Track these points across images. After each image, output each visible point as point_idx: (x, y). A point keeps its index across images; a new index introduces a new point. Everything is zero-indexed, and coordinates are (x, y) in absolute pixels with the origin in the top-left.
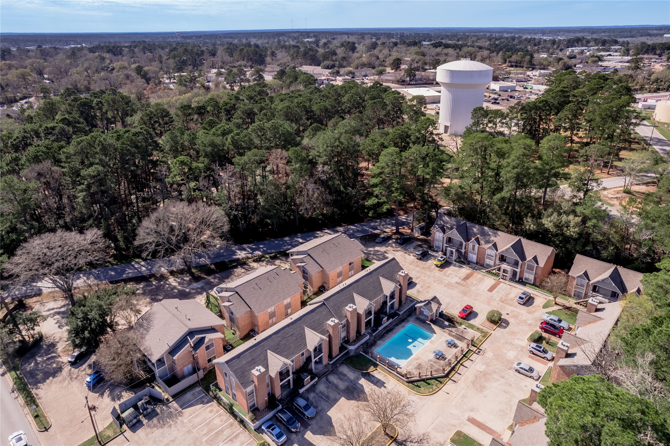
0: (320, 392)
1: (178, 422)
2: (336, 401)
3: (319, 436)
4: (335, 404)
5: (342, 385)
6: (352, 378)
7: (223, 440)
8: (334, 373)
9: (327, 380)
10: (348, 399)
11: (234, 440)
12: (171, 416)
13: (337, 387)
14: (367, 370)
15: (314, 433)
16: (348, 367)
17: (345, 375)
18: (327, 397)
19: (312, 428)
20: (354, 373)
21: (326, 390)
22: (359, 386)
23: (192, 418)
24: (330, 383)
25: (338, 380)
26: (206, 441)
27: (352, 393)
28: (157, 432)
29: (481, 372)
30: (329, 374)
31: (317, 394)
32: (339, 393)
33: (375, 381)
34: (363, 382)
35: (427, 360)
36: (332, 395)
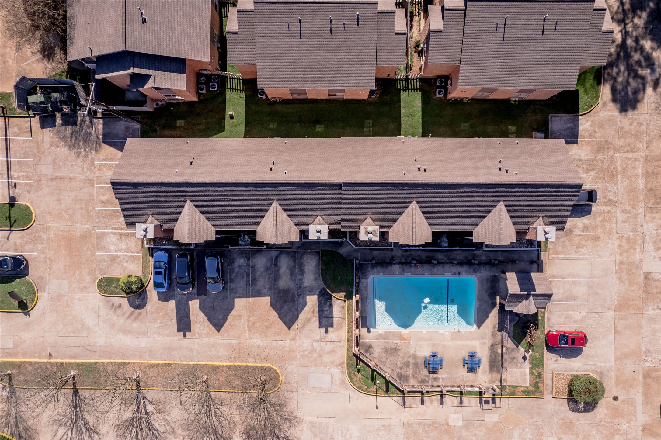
0: (253, 267)
1: (89, 157)
2: (259, 294)
3: (202, 315)
4: (253, 296)
5: (285, 282)
6: (306, 284)
7: (114, 226)
8: (293, 257)
9: (277, 258)
10: (273, 305)
11: (123, 238)
12: (87, 139)
13: (277, 278)
14: (333, 292)
15: (202, 308)
16: (317, 266)
17: (302, 272)
18: (255, 280)
19: (204, 301)
20: (316, 279)
21: (262, 269)
22: (301, 301)
23: (105, 165)
24: (276, 265)
25: (288, 271)
26: (99, 212)
27: (285, 302)
28: (63, 151)
29: (448, 424)
30: (287, 253)
31: (248, 265)
32: (270, 289)
33: (326, 313)
34: (312, 300)
35: (412, 352)
36: (262, 283)
